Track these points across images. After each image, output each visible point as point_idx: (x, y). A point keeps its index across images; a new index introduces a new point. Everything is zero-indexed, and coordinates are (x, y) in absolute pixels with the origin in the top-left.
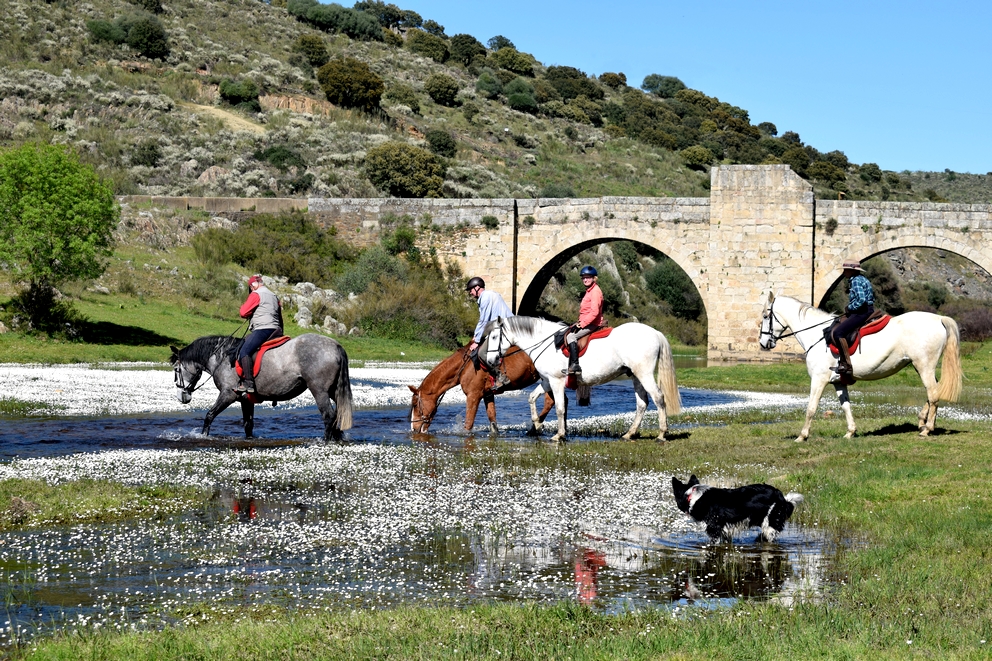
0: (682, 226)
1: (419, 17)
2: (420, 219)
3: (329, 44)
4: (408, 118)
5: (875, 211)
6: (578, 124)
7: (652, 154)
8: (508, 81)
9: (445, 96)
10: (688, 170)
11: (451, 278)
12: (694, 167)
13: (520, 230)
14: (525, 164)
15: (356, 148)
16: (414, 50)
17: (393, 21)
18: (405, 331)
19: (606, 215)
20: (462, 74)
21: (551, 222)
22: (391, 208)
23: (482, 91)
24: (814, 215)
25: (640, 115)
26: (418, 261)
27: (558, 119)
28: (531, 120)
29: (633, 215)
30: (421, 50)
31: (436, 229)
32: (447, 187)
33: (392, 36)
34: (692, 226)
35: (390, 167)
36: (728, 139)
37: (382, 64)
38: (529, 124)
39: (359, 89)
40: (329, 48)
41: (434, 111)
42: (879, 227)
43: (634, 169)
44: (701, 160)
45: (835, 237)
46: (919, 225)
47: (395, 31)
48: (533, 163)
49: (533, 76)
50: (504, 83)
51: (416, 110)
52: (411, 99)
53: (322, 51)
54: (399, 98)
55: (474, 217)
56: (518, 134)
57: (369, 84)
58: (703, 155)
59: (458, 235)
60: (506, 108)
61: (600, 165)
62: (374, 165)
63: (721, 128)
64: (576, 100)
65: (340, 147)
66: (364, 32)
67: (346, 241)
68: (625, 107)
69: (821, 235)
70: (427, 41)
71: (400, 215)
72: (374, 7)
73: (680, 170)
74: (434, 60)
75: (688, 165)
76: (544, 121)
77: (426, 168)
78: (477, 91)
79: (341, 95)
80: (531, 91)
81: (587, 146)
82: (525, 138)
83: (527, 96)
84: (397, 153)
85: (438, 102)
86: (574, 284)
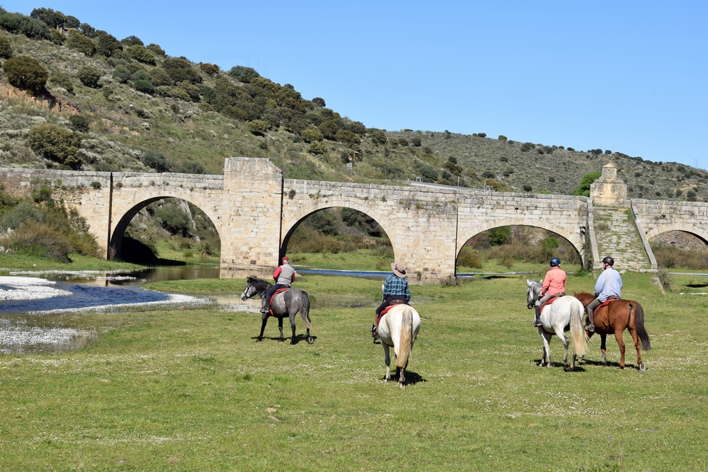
0: (208, 191)
1: (78, 21)
2: (55, 182)
3: (13, 41)
4: (64, 97)
5: (317, 186)
6: (181, 102)
7: (229, 124)
8: (135, 71)
9: (91, 81)
10: (252, 135)
11: (72, 217)
12: (257, 134)
13: (114, 190)
14: (143, 129)
15: (24, 127)
16: (71, 47)
17: (59, 24)
18: (38, 251)
19: (164, 183)
20: (104, 65)
21: (132, 186)
22: (37, 175)
23: (116, 78)
24: (283, 187)
25: (225, 95)
26: (53, 206)
27: (167, 98)
28: (149, 99)
29: (180, 184)
30: (76, 47)
31: (64, 188)
32: (81, 153)
33: (58, 34)
34: (213, 191)
35: (44, 140)
36: (284, 113)
37: (49, 57)
38: (148, 101)
39: (31, 77)
40: (12, 45)
41: (83, 91)
42: (319, 196)
43: (216, 134)
44: (261, 129)
45: (294, 200)
46: (341, 195)
47: (60, 31)
48: (147, 129)
49: (154, 65)
50: (132, 73)
51: (70, 90)
52: (68, 83)
53: (7, 47)
54: (59, 83)
55: (87, 182)
56: (139, 109)
57: (38, 73)
58: (262, 126)
59: (77, 192)
60: (132, 90)
61: (192, 131)
62: (34, 139)
63: (281, 105)
64: (182, 84)
65: (13, 125)
66: (38, 34)
67: (9, 194)
68: (215, 89)
69: (286, 198)
70: (81, 41)
71: (43, 179)
72: (47, 13)
73: (246, 135)
74: (86, 54)
75: (253, 132)
76: (158, 99)
77: (67, 142)
78: (113, 78)
79: (19, 80)
80: (150, 79)
81: (185, 117)
82: (143, 111)
83: (147, 82)
84: (49, 131)
85: (86, 84)
86: (159, 216)
